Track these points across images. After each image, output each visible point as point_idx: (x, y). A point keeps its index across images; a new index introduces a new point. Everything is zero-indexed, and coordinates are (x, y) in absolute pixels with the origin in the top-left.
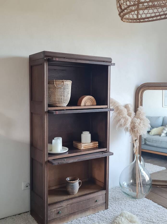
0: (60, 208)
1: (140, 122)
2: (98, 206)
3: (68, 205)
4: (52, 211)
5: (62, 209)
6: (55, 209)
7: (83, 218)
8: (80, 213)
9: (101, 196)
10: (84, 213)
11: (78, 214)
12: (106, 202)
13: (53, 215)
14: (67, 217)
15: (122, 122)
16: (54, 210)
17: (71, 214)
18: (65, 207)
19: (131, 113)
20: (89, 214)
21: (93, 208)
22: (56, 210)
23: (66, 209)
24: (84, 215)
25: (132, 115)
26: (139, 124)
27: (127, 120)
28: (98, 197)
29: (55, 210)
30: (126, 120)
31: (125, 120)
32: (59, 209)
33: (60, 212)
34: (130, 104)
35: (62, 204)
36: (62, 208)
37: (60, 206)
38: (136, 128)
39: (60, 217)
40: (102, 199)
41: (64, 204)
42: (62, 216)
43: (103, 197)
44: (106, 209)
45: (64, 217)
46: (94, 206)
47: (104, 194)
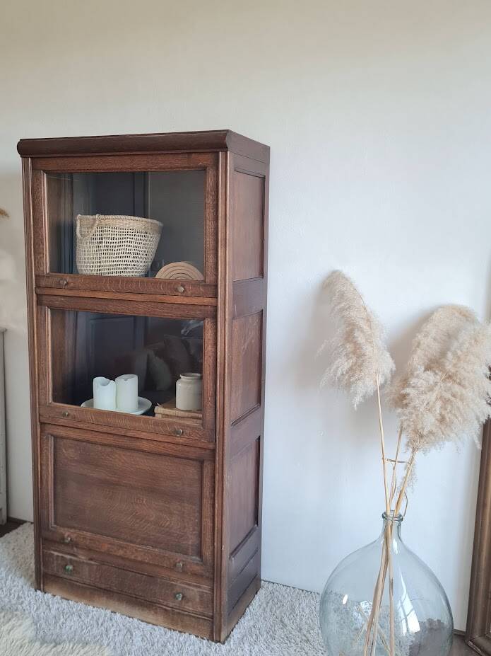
0: (73, 558)
2: (183, 614)
3: (91, 559)
4: (51, 554)
5: (76, 561)
6: (60, 555)
7: (131, 619)
8: (127, 602)
9: (196, 589)
10: (137, 608)
11: (120, 600)
13: (55, 565)
14: (88, 592)
16: (56, 553)
17: (100, 588)
18: (83, 562)
20: (154, 622)
21: (165, 610)
22: (62, 557)
23: (86, 569)
24: (136, 611)
28: (185, 588)
29: (58, 556)
32: (68, 557)
33: (70, 567)
35: (75, 549)
36: (76, 558)
37: (72, 552)
39: (70, 580)
40: (198, 600)
41: (80, 552)
42: (77, 582)
43: (201, 596)
44: (213, 641)
45: (82, 587)
46: (171, 605)
47: (205, 589)
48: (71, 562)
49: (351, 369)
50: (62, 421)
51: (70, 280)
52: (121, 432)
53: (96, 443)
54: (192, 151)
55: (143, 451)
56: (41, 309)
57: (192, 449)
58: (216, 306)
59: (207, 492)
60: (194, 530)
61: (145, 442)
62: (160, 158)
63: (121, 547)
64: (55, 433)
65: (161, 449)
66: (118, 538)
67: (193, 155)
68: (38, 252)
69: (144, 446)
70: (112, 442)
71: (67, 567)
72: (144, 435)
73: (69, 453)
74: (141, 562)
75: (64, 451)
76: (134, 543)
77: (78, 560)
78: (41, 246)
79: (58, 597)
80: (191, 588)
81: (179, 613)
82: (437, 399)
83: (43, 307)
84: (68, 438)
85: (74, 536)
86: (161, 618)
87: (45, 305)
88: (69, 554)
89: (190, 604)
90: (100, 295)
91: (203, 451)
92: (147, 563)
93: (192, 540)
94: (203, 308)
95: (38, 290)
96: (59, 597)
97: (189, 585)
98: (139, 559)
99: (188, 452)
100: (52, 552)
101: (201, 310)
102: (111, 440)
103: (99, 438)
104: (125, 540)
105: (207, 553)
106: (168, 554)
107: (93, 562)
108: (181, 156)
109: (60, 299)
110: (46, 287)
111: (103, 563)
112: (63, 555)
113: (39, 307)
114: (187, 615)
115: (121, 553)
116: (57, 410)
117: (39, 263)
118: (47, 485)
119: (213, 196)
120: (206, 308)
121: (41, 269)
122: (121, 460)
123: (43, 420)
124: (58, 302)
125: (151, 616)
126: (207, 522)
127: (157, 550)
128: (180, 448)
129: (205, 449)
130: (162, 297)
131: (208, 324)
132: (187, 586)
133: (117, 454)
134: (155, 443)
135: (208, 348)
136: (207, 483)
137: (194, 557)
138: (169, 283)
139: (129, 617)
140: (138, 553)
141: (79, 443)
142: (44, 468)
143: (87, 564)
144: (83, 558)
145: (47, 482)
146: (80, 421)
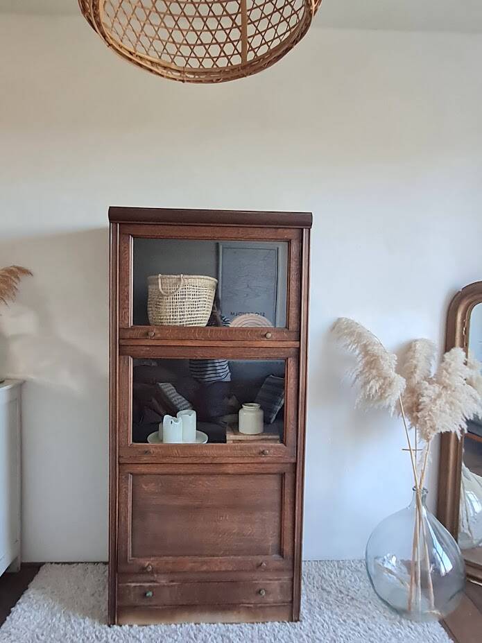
0: (153, 584)
1: (439, 396)
2: (265, 606)
3: (172, 581)
4: (128, 586)
5: (156, 587)
6: (138, 584)
7: (215, 625)
8: (209, 611)
9: (277, 582)
10: (220, 613)
11: (202, 611)
12: (292, 602)
13: (132, 595)
14: (169, 612)
15: (371, 388)
16: (133, 585)
17: (182, 605)
18: (164, 586)
19: (416, 367)
21: (248, 607)
22: (140, 586)
23: (167, 591)
24: (219, 617)
25: (418, 371)
26: (434, 401)
27: (390, 384)
28: (267, 584)
29: (135, 587)
30: (387, 385)
31: (383, 384)
32: (148, 585)
33: (150, 594)
34: (422, 340)
35: (156, 576)
36: (155, 584)
37: (152, 578)
38: (422, 409)
39: (150, 606)
40: (278, 591)
41: (160, 576)
42: (156, 606)
43: (282, 587)
44: (292, 621)
45: (163, 609)
46: (253, 602)
47: (285, 579)
48: (150, 588)
49: (380, 388)
50: (145, 459)
51: (158, 332)
52: (206, 461)
53: (179, 474)
54: (278, 226)
55: (228, 474)
56: (124, 358)
57: (275, 465)
58: (299, 348)
59: (288, 499)
60: (274, 532)
61: (230, 466)
62: (250, 230)
63: (205, 563)
64: (136, 472)
65: (245, 469)
66: (201, 555)
67: (280, 230)
68: (124, 307)
69: (230, 469)
70: (198, 471)
71: (148, 595)
72: (231, 460)
73: (148, 487)
74: (226, 571)
75: (144, 487)
76: (218, 556)
77: (158, 584)
78: (127, 302)
79: (135, 626)
80: (271, 582)
81: (261, 607)
82: (445, 403)
83: (126, 357)
84: (150, 474)
85: (154, 564)
86: (243, 616)
87: (128, 355)
88: (148, 582)
89: (271, 596)
90: (189, 343)
91: (285, 466)
92: (231, 571)
93: (272, 541)
94: (286, 350)
95: (121, 341)
96: (137, 626)
97: (270, 580)
98: (223, 569)
99: (270, 468)
100: (129, 584)
101: (284, 351)
102: (196, 469)
103: (182, 469)
104: (207, 556)
105: (287, 549)
106: (250, 558)
107: (174, 583)
108: (268, 230)
109: (145, 349)
110: (130, 339)
111: (186, 581)
112: (141, 584)
113: (122, 357)
114: (267, 607)
115: (205, 568)
116: (139, 450)
117: (124, 317)
118: (126, 520)
119: (296, 262)
120: (290, 349)
121: (126, 322)
122: (205, 485)
123: (123, 461)
124: (143, 352)
125: (234, 617)
126: (288, 524)
127: (239, 557)
128: (263, 466)
129: (286, 463)
130: (251, 343)
131: (291, 363)
132: (268, 582)
133: (200, 480)
134: (240, 465)
135: (291, 382)
136: (288, 490)
137: (274, 555)
138: (256, 331)
139: (214, 624)
140: (222, 564)
141: (161, 477)
142: (122, 505)
143: (168, 586)
144: (163, 582)
145: (126, 518)
146: (165, 457)
